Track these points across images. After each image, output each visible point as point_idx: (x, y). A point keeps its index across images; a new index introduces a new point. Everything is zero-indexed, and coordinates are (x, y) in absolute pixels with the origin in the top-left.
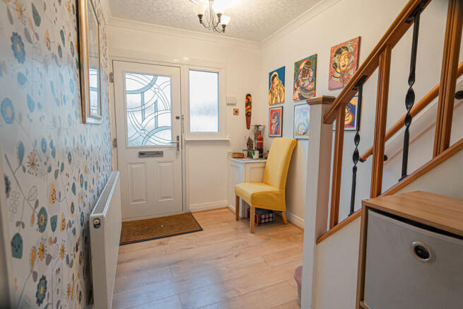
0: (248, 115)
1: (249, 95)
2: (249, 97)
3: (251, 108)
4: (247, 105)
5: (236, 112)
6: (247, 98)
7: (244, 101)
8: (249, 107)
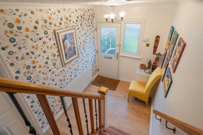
0: (155, 48)
1: (158, 37)
2: (158, 38)
3: (158, 44)
4: (155, 42)
5: (148, 45)
6: (156, 38)
7: (154, 39)
8: (157, 43)
